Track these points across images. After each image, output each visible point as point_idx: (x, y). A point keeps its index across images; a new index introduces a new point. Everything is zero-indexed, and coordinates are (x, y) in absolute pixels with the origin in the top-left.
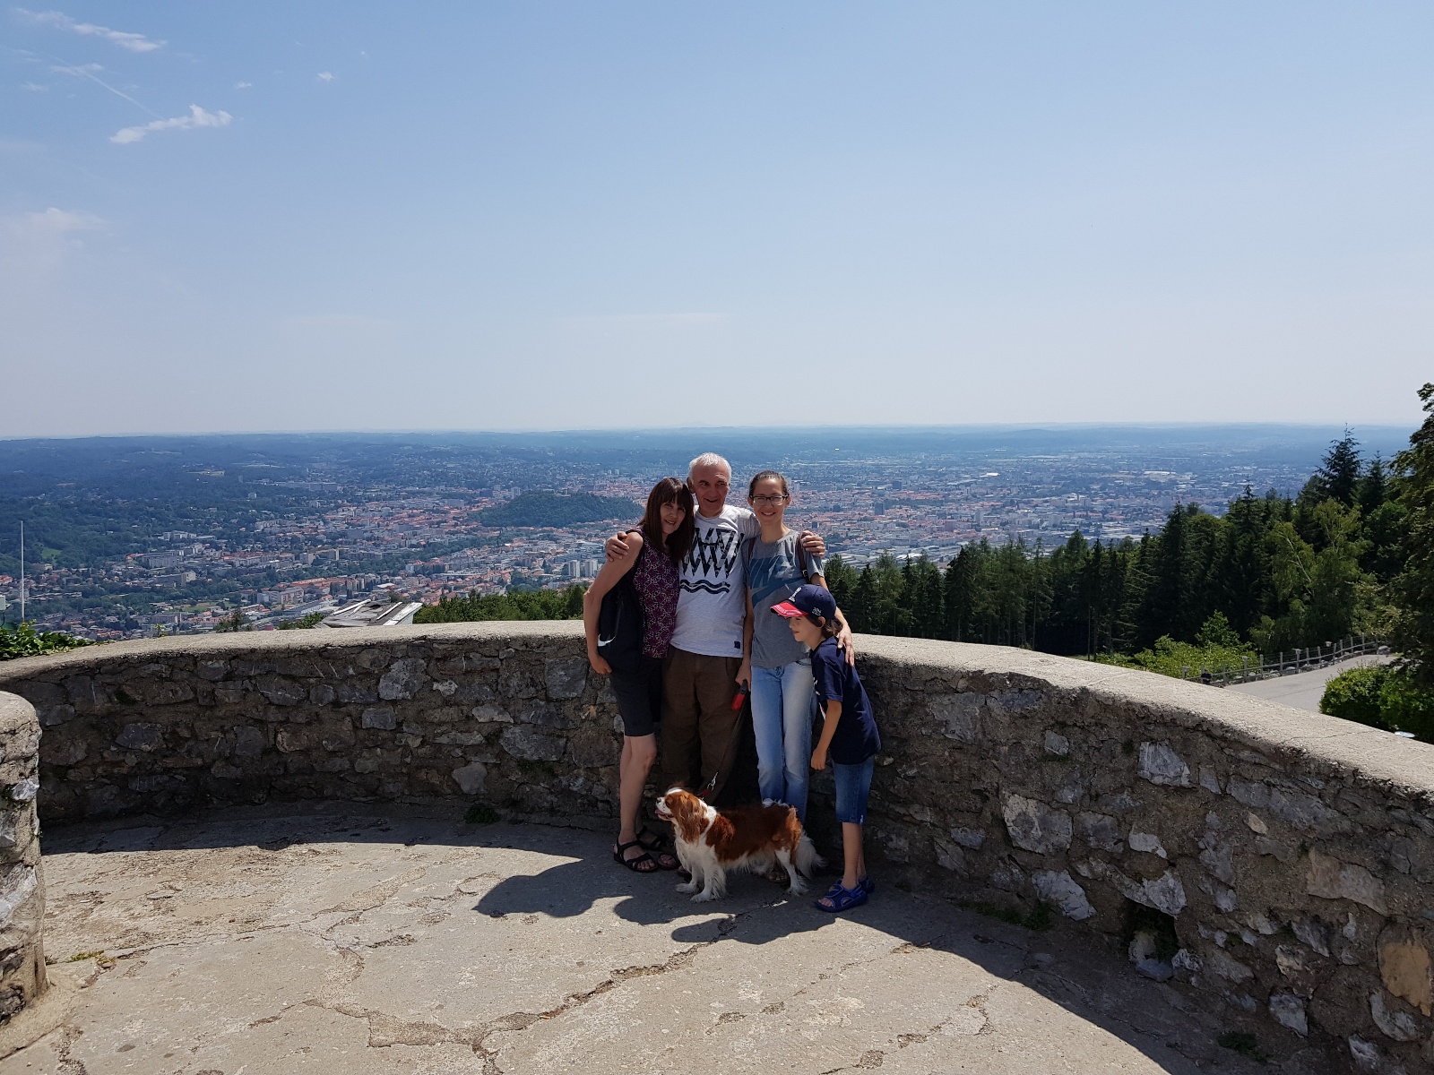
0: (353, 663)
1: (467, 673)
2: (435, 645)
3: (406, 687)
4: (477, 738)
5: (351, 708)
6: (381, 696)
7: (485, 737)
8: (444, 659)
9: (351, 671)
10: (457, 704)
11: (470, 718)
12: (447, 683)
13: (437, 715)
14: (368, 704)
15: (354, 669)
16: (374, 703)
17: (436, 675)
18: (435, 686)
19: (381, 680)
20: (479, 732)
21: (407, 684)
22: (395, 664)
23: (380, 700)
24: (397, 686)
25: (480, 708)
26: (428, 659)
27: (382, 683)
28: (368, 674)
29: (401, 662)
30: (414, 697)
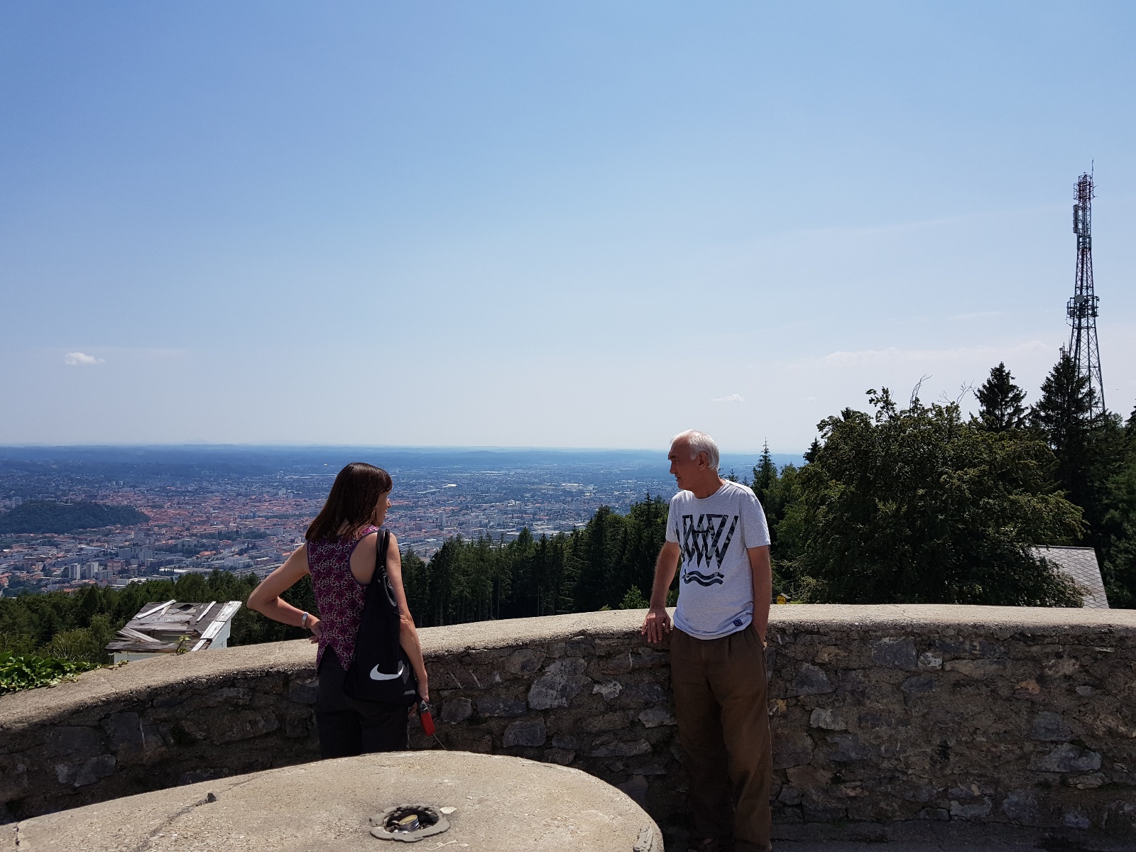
0: (502, 668)
1: (634, 670)
2: (597, 641)
3: (563, 692)
4: (644, 746)
5: (493, 723)
6: (532, 706)
7: (652, 745)
8: (609, 656)
9: (498, 679)
10: (623, 709)
11: (635, 724)
12: (612, 685)
13: (599, 723)
14: (514, 717)
15: (500, 675)
16: (521, 715)
17: (597, 676)
18: (596, 689)
19: (533, 686)
20: (647, 740)
21: (564, 688)
22: (552, 666)
23: (528, 709)
24: (552, 692)
25: (649, 711)
26: (589, 656)
27: (534, 689)
28: (515, 680)
29: (558, 663)
30: (571, 705)
